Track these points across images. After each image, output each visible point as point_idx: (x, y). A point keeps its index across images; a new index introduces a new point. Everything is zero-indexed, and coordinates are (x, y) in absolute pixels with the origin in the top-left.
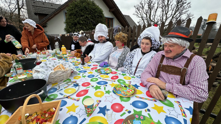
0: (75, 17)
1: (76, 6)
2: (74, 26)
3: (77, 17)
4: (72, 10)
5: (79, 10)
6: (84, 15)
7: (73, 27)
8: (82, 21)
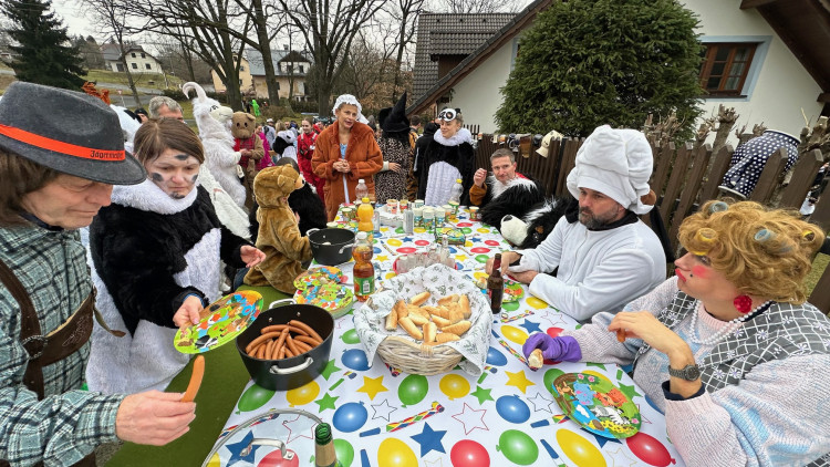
0: (545, 67)
1: (563, 18)
2: (534, 103)
3: (555, 66)
4: (542, 38)
5: (571, 37)
6: (586, 57)
7: (527, 106)
8: (573, 82)
